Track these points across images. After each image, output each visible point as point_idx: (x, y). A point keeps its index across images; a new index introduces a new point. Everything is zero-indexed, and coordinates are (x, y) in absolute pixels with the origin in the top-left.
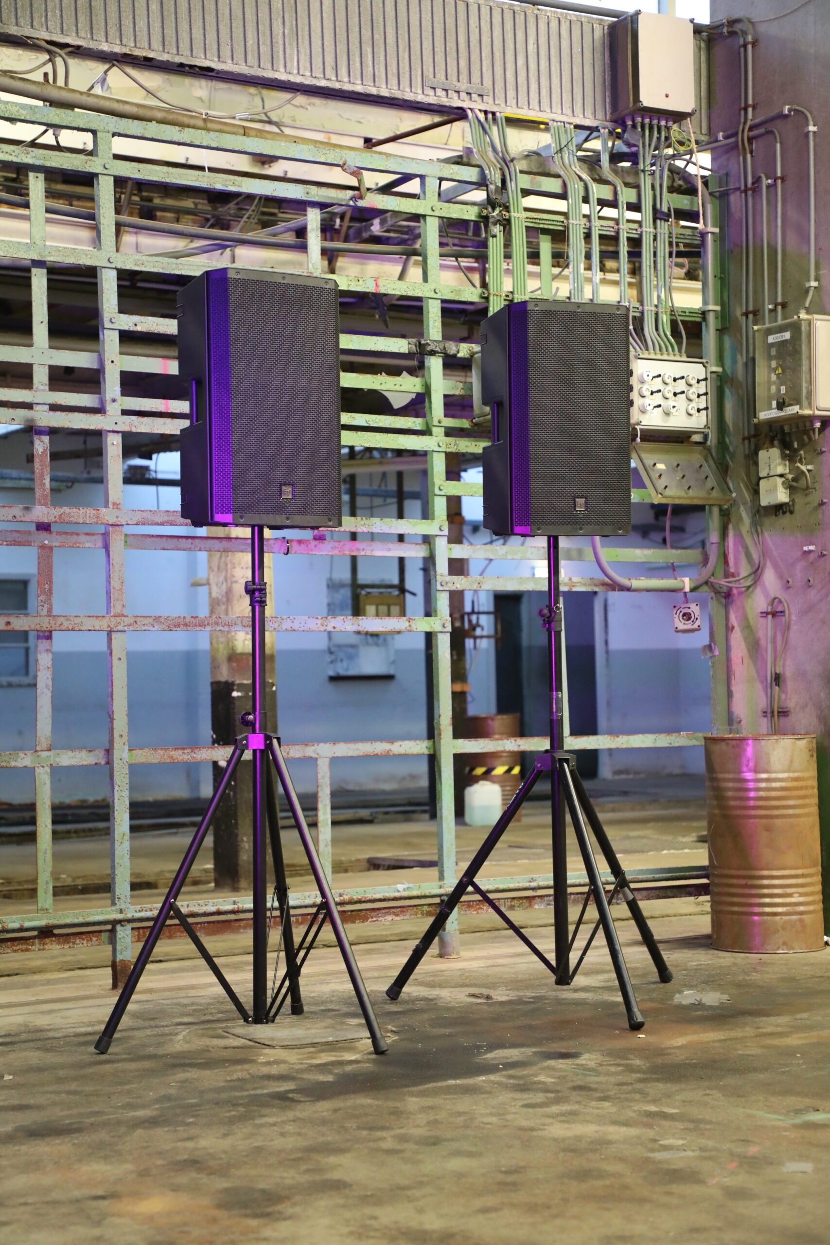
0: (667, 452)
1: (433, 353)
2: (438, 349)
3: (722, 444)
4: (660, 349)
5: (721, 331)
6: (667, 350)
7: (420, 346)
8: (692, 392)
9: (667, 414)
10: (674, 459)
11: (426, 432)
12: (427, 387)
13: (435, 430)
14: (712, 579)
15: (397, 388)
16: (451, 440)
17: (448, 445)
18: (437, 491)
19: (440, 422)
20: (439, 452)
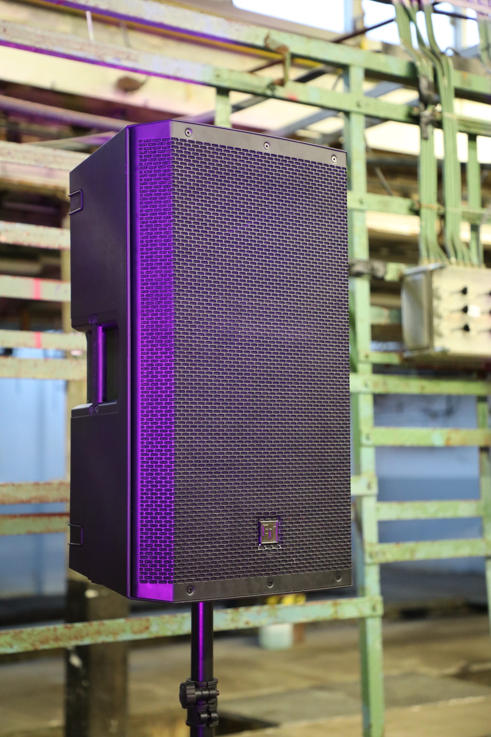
2: (364, 270)
13: (361, 367)
16: (379, 378)
17: (376, 385)
18: (364, 441)
19: (367, 356)
20: (365, 393)
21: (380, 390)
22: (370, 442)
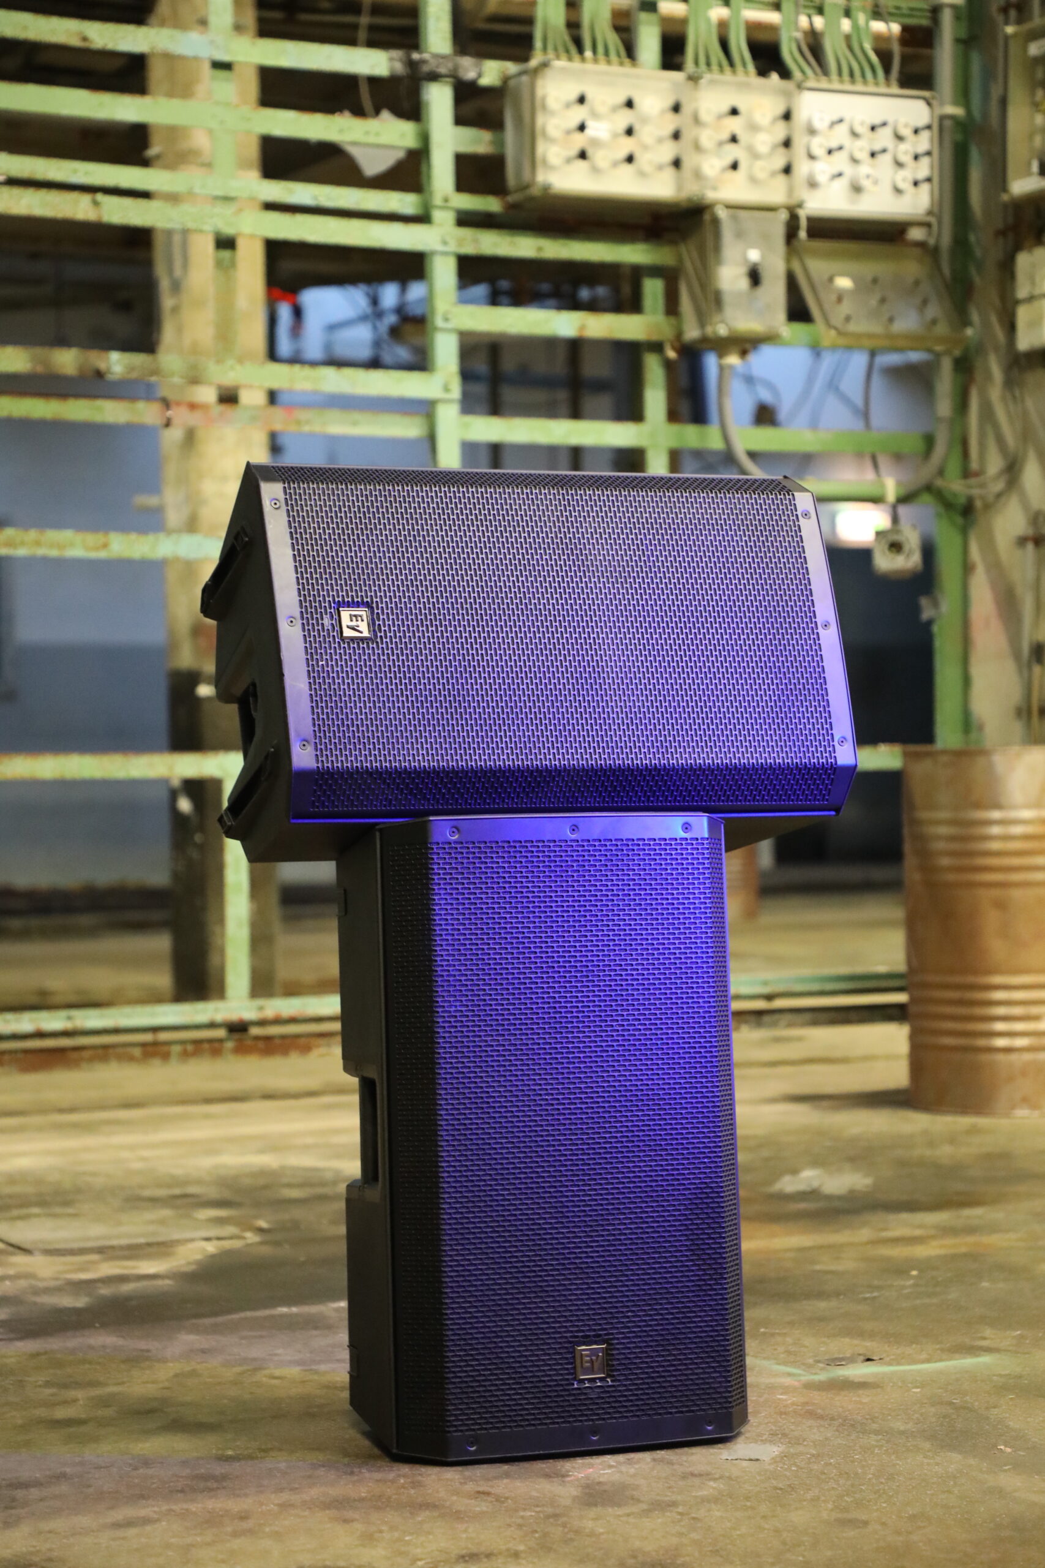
0: (857, 257)
1: (434, 77)
2: (443, 70)
3: (961, 244)
4: (852, 74)
5: (966, 43)
6: (863, 76)
7: (412, 65)
8: (905, 151)
9: (857, 189)
10: (870, 268)
11: (423, 218)
12: (425, 138)
13: (437, 215)
14: (939, 483)
15: (371, 139)
16: (467, 233)
17: (460, 242)
18: (439, 322)
19: (446, 200)
20: (445, 254)
21: (469, 250)
22: (449, 325)
